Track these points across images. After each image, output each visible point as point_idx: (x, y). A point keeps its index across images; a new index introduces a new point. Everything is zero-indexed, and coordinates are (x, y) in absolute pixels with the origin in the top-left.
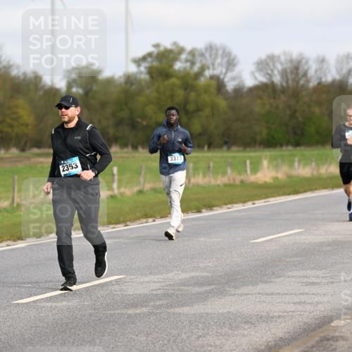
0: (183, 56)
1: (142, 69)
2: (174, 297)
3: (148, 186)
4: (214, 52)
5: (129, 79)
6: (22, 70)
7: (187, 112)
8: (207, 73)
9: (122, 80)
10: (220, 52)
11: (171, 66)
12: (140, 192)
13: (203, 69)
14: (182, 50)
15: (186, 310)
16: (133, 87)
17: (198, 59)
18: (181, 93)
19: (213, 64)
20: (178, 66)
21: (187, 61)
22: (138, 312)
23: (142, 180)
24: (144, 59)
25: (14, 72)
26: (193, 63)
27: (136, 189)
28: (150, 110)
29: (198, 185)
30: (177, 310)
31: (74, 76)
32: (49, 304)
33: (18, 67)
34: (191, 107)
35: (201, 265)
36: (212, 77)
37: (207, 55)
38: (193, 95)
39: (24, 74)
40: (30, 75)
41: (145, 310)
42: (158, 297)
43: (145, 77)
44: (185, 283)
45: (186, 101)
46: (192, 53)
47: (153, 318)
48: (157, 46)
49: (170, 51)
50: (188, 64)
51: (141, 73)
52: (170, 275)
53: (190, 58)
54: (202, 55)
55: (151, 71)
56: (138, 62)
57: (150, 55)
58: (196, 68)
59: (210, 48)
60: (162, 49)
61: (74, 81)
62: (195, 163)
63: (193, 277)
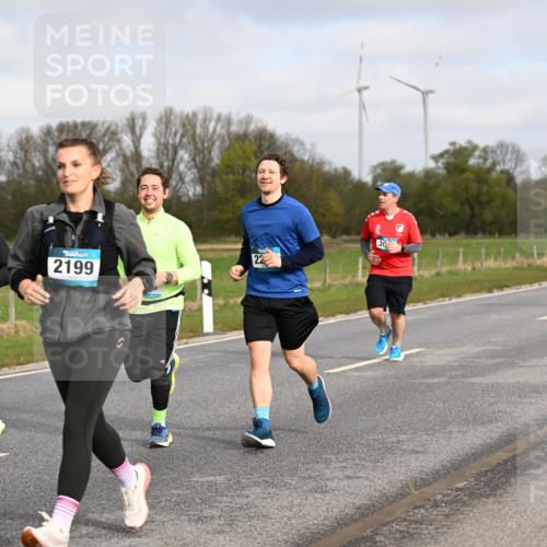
0: (477, 153)
1: (440, 164)
2: (468, 368)
3: (445, 269)
4: (504, 149)
5: (428, 174)
6: (333, 166)
7: (480, 203)
8: (498, 168)
9: (422, 175)
10: (510, 149)
11: (466, 162)
12: (438, 274)
13: (494, 164)
14: (475, 148)
15: (479, 380)
16: (432, 181)
17: (490, 155)
18: (474, 186)
19: (504, 161)
20: (472, 161)
21: (480, 157)
22: (436, 380)
23: (439, 263)
24: (442, 155)
25: (326, 168)
26: (485, 159)
27: (434, 272)
28: (446, 201)
29: (490, 268)
30: (471, 380)
31: (379, 171)
32: (356, 374)
33: (330, 163)
34: (484, 198)
35: (493, 340)
36: (502, 172)
37: (498, 153)
38: (485, 187)
39: (336, 169)
40: (341, 171)
41: (442, 379)
42: (454, 368)
43: (442, 171)
44: (478, 356)
45: (479, 194)
46: (485, 150)
47: (449, 387)
48: (453, 144)
49: (465, 149)
50: (481, 160)
51: (439, 168)
52: (465, 349)
53: (483, 154)
54: (494, 152)
55: (447, 167)
56: (436, 158)
57: (447, 152)
58: (488, 164)
59: (501, 145)
60: (458, 146)
61: (379, 175)
62: (487, 248)
63: (484, 351)
